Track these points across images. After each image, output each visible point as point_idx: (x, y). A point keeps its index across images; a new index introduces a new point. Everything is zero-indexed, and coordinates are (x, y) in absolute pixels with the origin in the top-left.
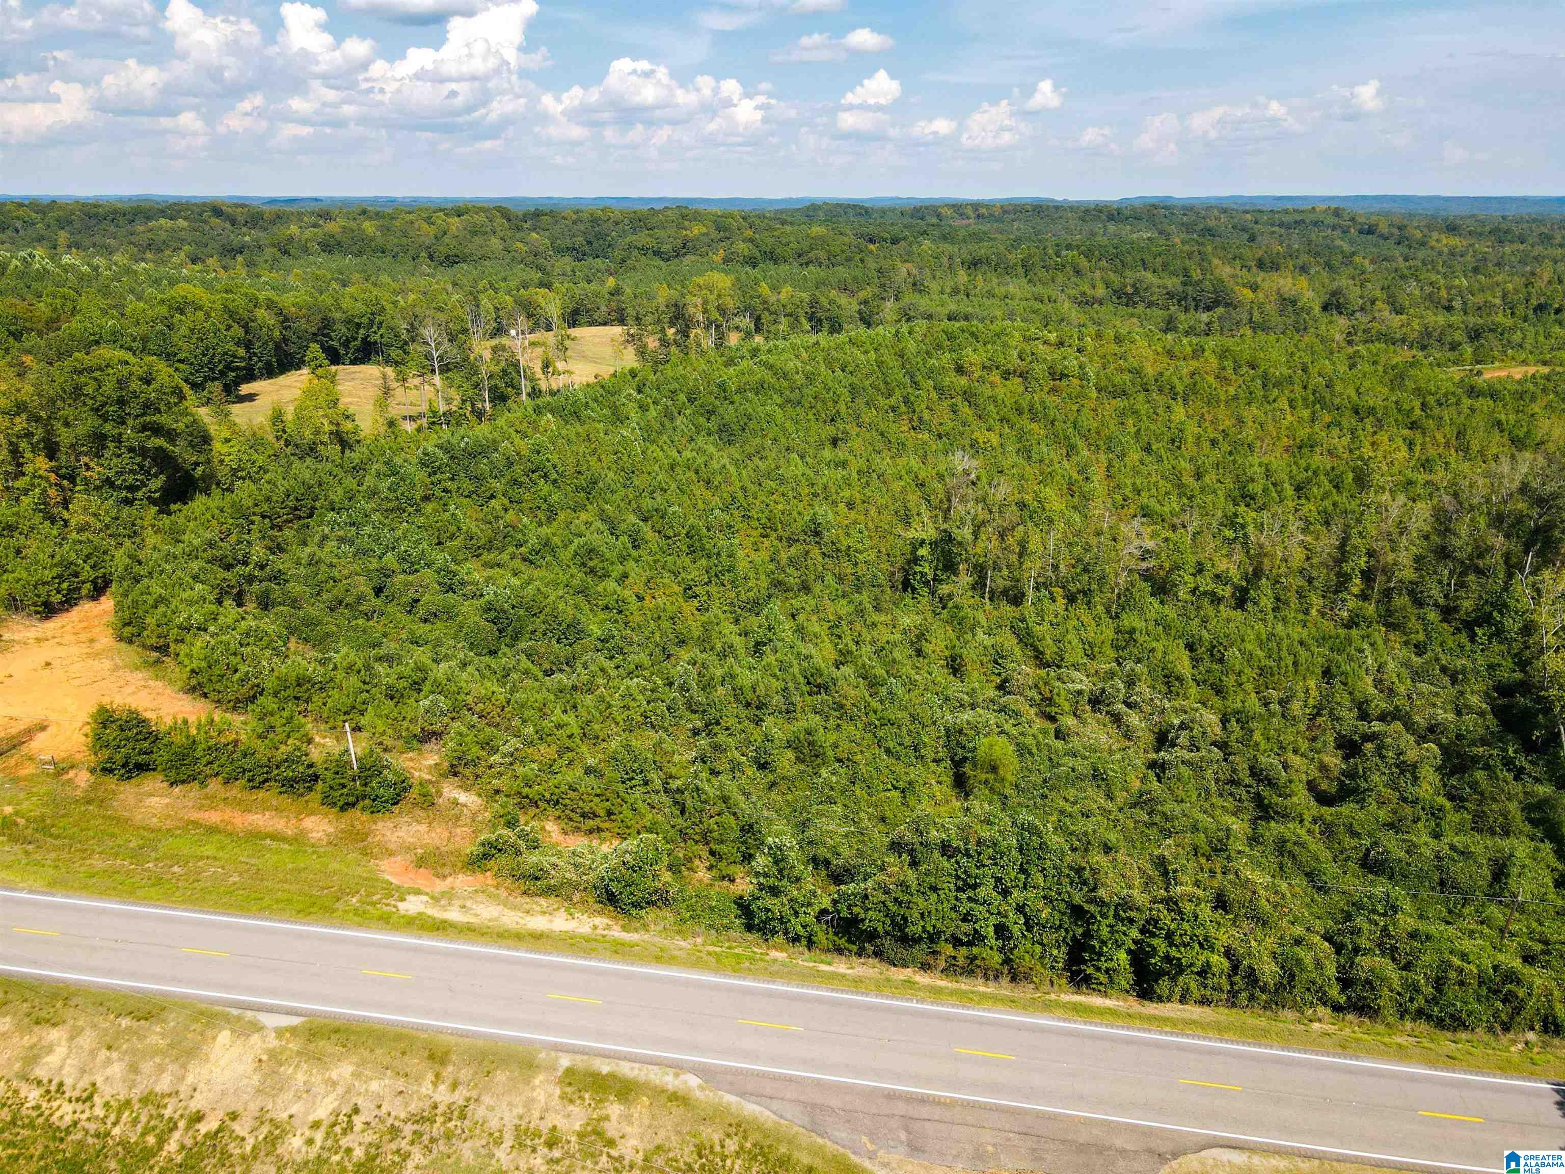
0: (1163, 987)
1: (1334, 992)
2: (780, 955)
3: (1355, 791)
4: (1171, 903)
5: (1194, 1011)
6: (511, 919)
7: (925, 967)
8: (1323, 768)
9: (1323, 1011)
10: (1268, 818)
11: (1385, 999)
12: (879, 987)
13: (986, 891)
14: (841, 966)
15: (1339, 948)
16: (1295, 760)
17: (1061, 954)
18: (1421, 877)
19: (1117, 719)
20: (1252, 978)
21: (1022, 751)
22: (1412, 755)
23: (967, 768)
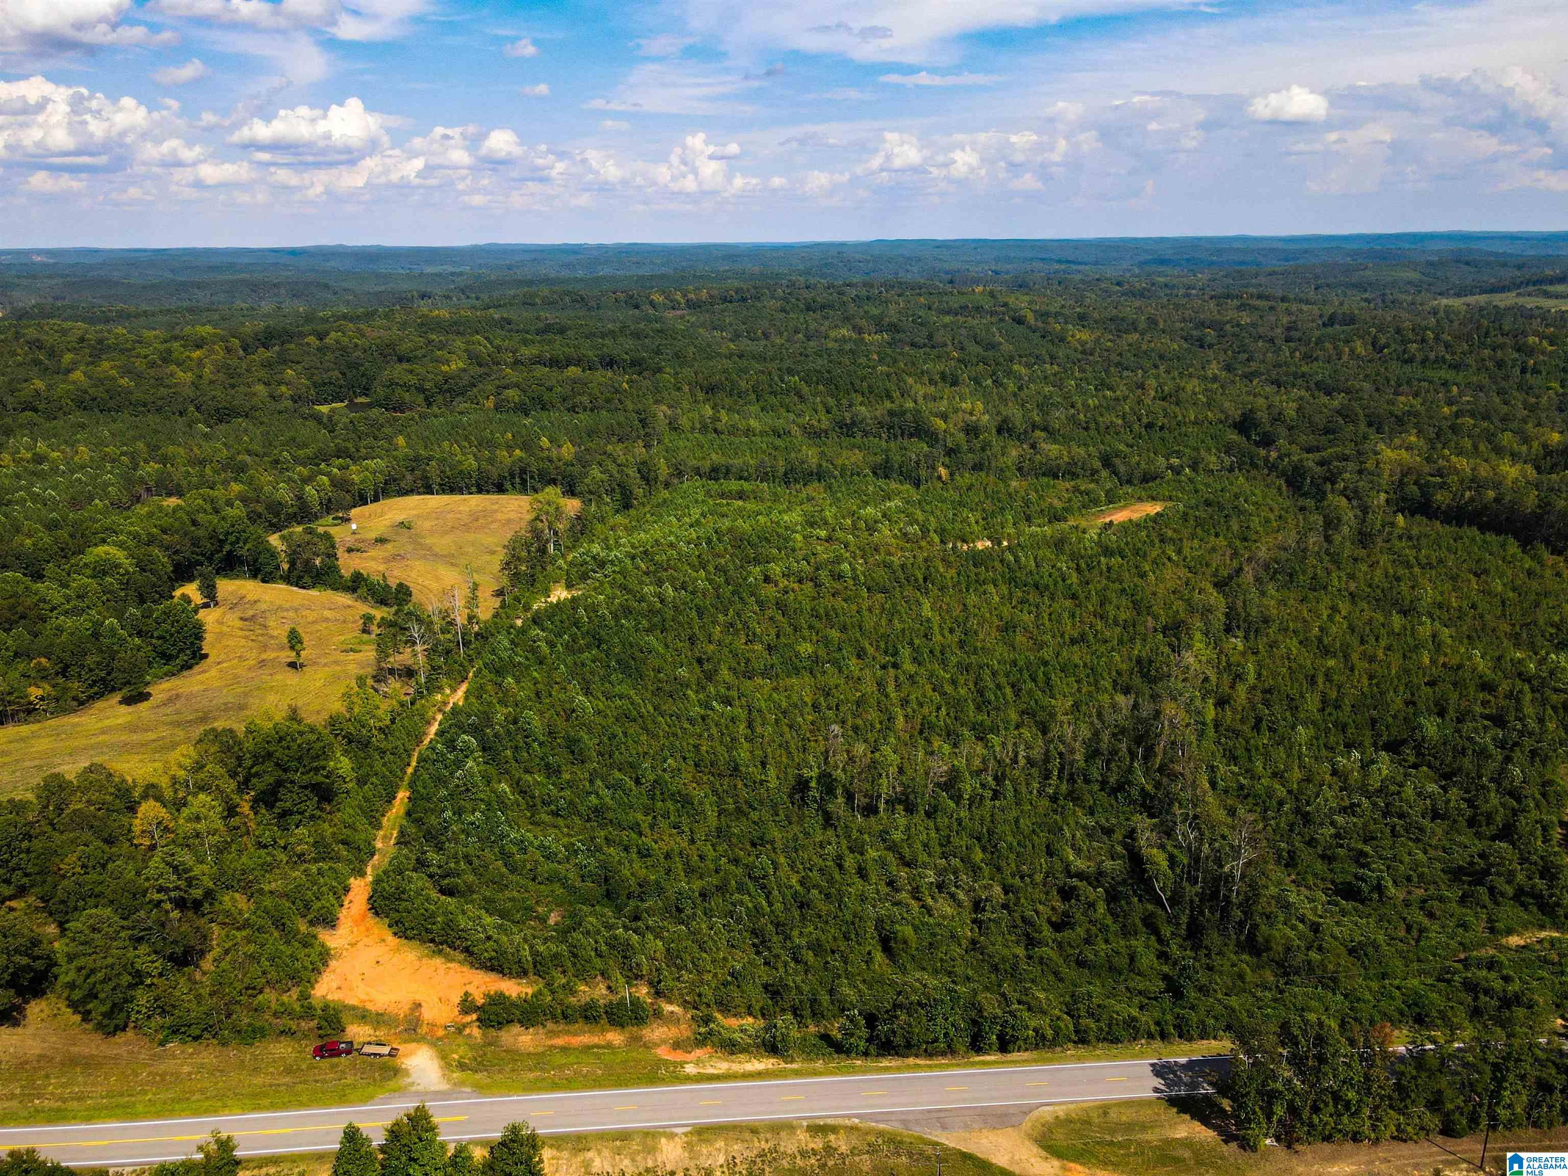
0: (1011, 1047)
1: (1073, 1037)
2: (859, 1062)
3: (1068, 923)
4: (1011, 1013)
5: (1026, 1055)
6: (722, 1066)
7: (917, 1056)
8: (1053, 909)
9: (1070, 1045)
10: (1034, 945)
11: (1092, 1037)
12: (899, 1069)
13: (940, 1020)
14: (885, 1063)
15: (1072, 1017)
16: (1041, 908)
17: (968, 1040)
18: (1102, 966)
19: (953, 896)
20: (1043, 1037)
21: (916, 929)
22: (1092, 897)
23: (892, 944)
